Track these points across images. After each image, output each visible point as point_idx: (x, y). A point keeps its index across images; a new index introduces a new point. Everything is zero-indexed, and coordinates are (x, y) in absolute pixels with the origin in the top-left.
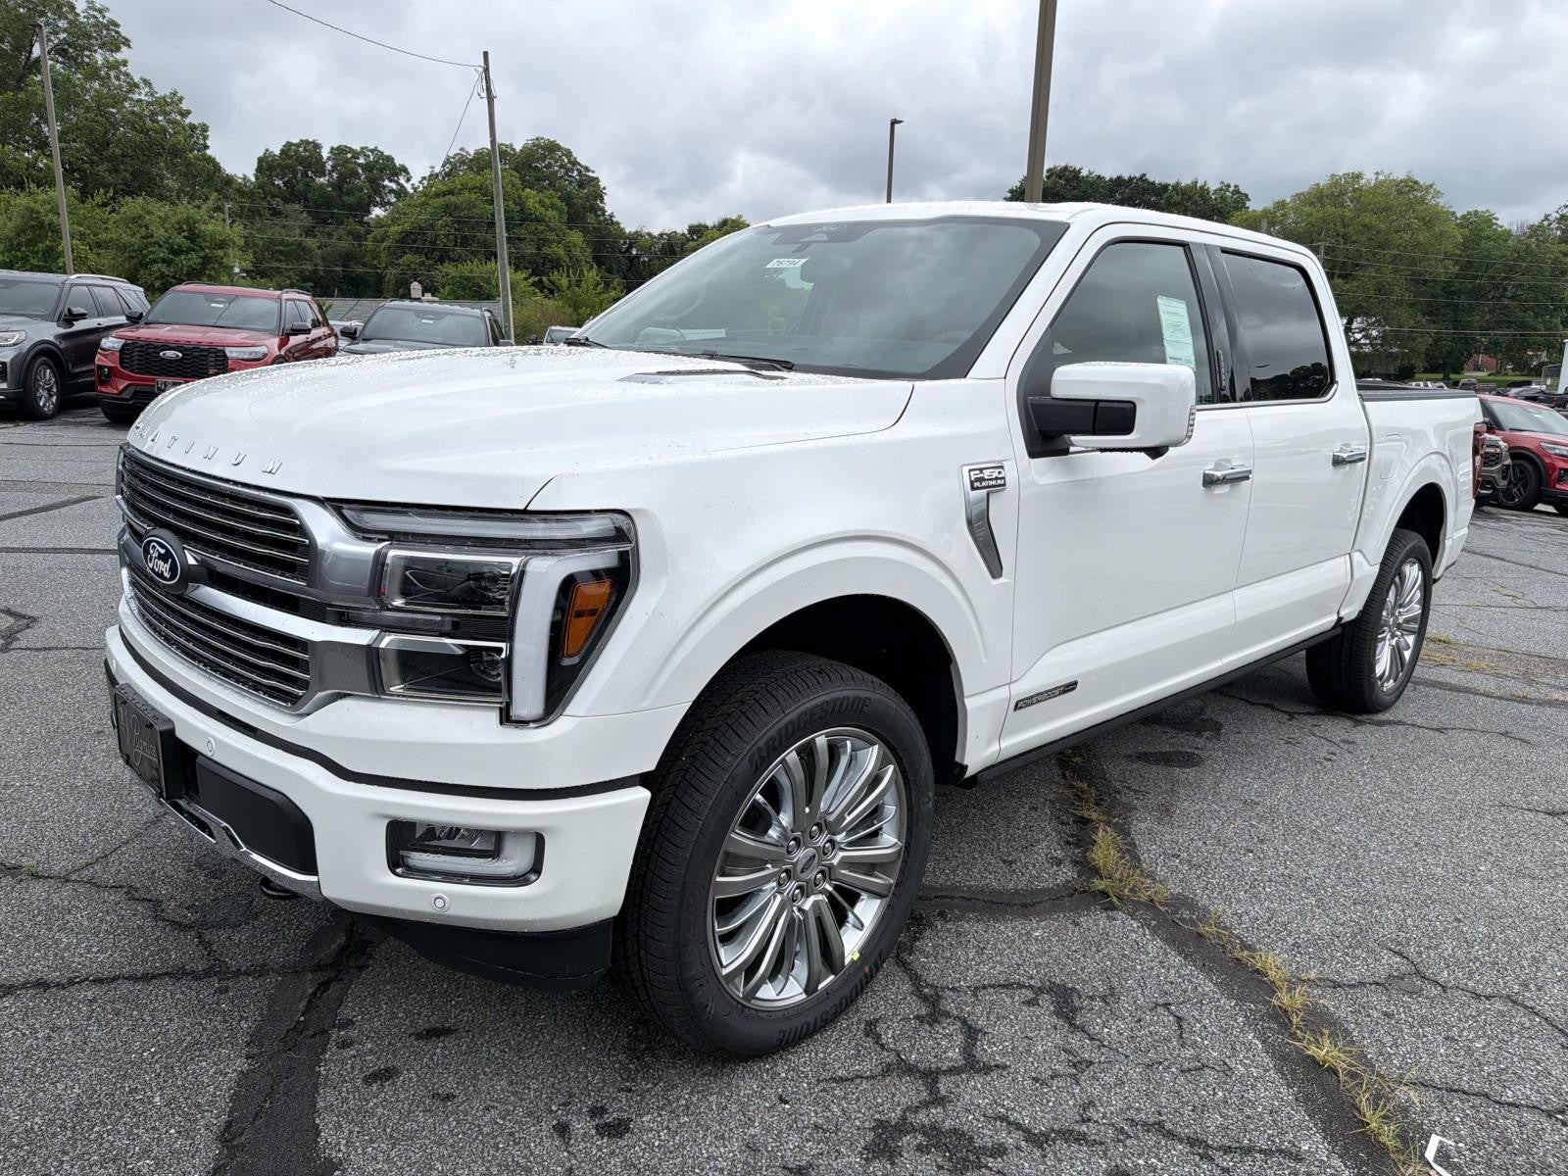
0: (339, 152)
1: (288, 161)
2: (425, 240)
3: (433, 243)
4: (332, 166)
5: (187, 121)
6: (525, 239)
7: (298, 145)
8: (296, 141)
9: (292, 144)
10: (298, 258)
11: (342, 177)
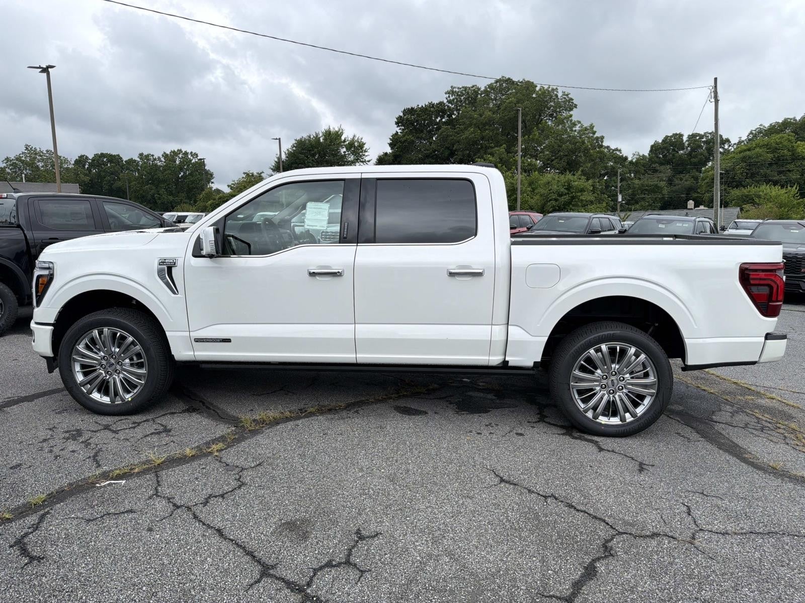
0: (692, 137)
1: (665, 145)
2: (729, 177)
3: (733, 178)
4: (688, 145)
5: (595, 136)
6: (793, 170)
7: (671, 137)
8: (670, 134)
9: (668, 136)
10: (655, 192)
11: (693, 150)
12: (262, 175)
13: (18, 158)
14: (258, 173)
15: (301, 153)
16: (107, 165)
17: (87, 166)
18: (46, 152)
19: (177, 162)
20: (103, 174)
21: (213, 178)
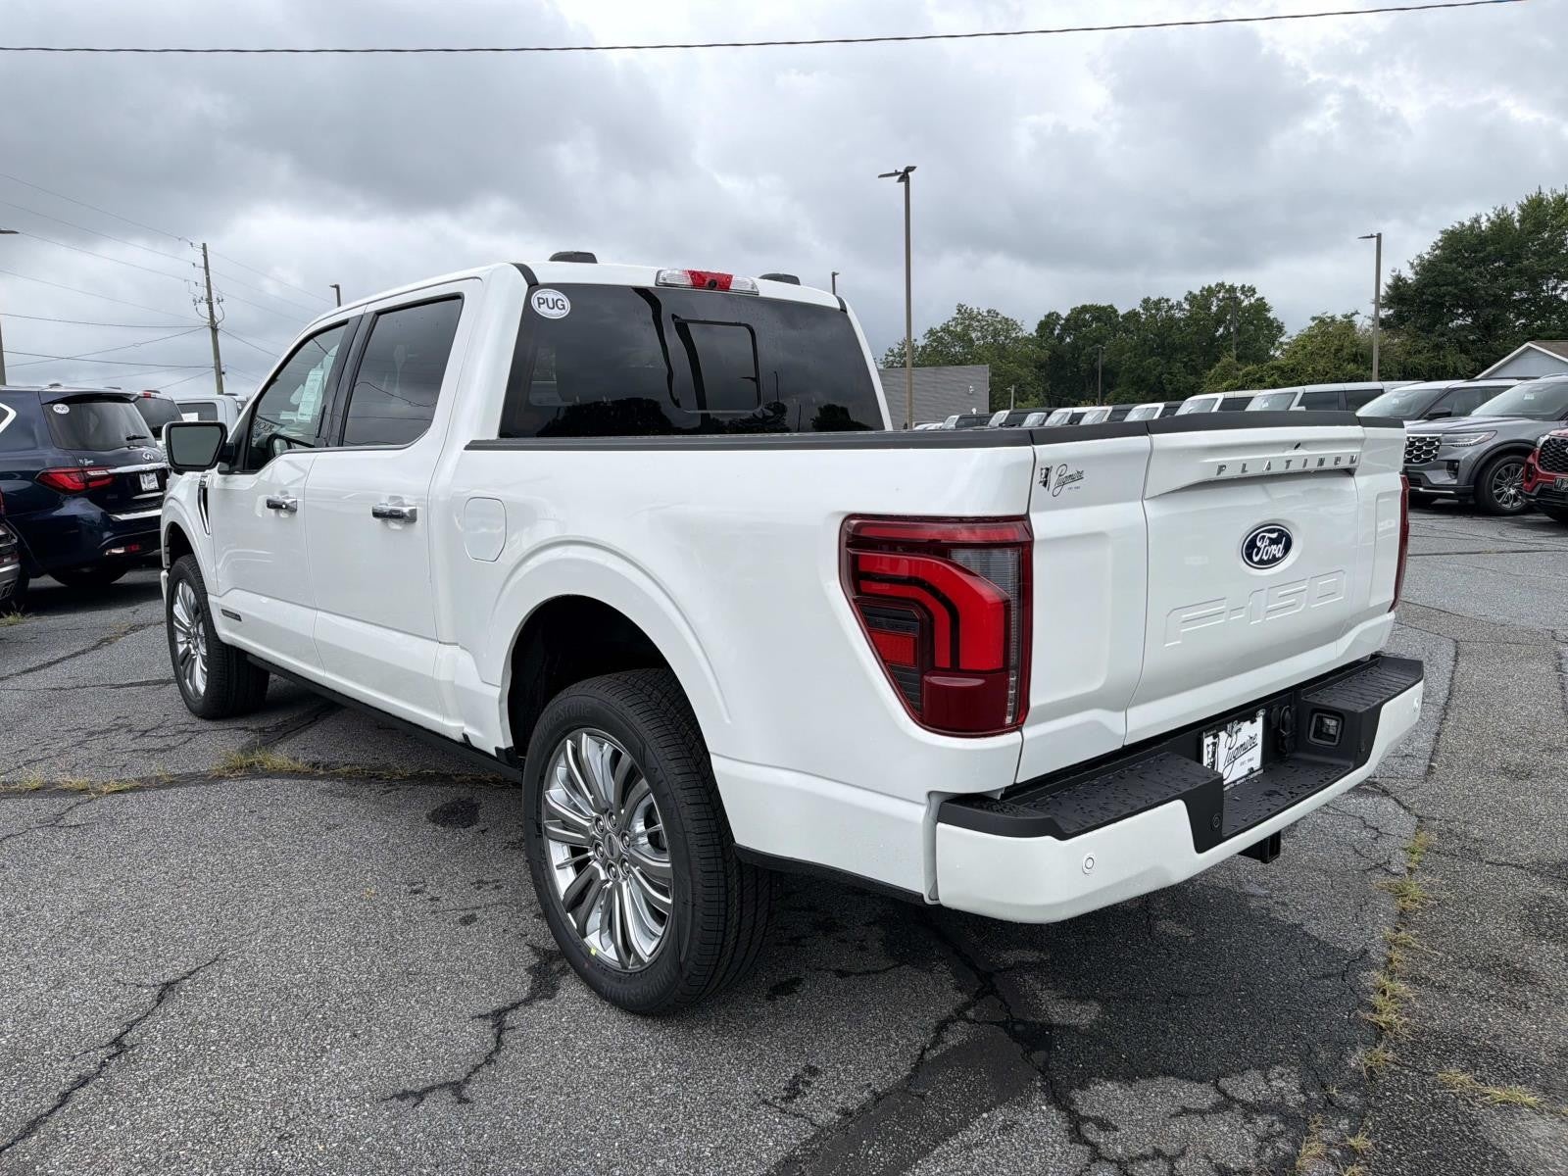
12: (1355, 318)
13: (945, 329)
14: (1345, 317)
15: (1450, 261)
16: (1091, 326)
17: (1056, 332)
18: (985, 314)
19: (1214, 309)
20: (1080, 343)
21: (1283, 335)
